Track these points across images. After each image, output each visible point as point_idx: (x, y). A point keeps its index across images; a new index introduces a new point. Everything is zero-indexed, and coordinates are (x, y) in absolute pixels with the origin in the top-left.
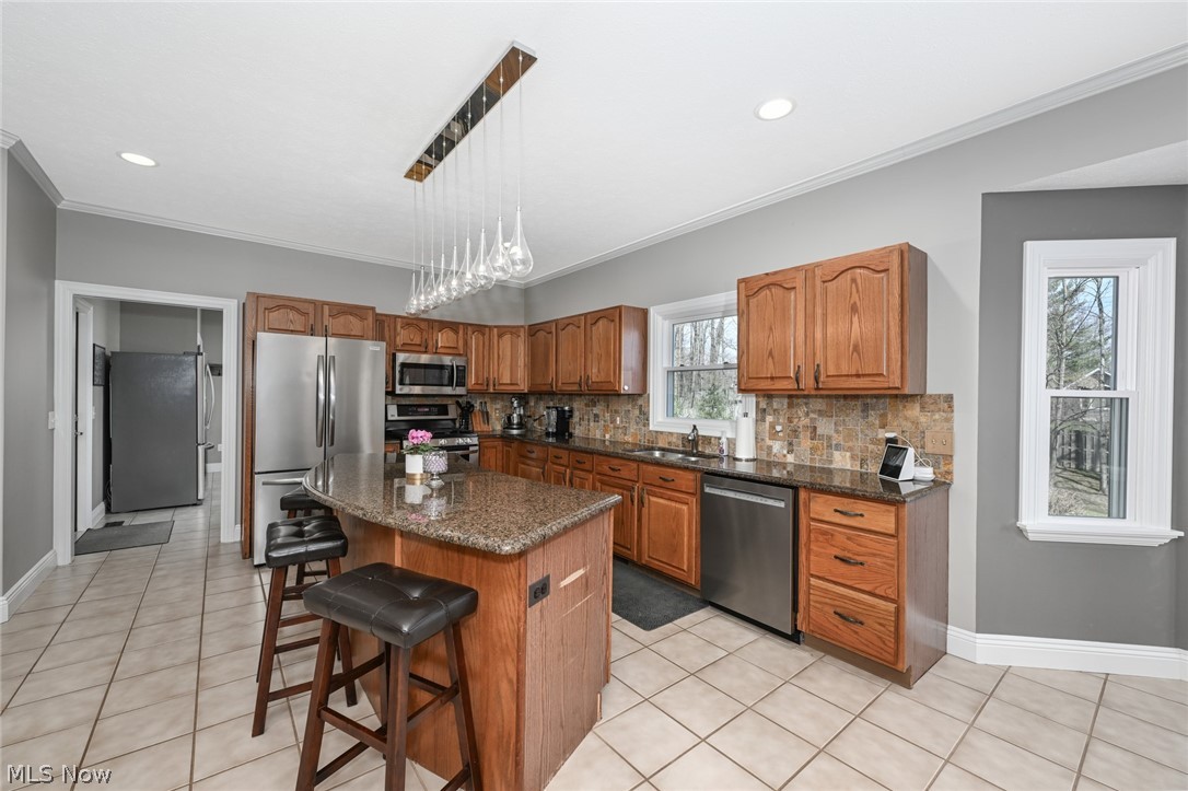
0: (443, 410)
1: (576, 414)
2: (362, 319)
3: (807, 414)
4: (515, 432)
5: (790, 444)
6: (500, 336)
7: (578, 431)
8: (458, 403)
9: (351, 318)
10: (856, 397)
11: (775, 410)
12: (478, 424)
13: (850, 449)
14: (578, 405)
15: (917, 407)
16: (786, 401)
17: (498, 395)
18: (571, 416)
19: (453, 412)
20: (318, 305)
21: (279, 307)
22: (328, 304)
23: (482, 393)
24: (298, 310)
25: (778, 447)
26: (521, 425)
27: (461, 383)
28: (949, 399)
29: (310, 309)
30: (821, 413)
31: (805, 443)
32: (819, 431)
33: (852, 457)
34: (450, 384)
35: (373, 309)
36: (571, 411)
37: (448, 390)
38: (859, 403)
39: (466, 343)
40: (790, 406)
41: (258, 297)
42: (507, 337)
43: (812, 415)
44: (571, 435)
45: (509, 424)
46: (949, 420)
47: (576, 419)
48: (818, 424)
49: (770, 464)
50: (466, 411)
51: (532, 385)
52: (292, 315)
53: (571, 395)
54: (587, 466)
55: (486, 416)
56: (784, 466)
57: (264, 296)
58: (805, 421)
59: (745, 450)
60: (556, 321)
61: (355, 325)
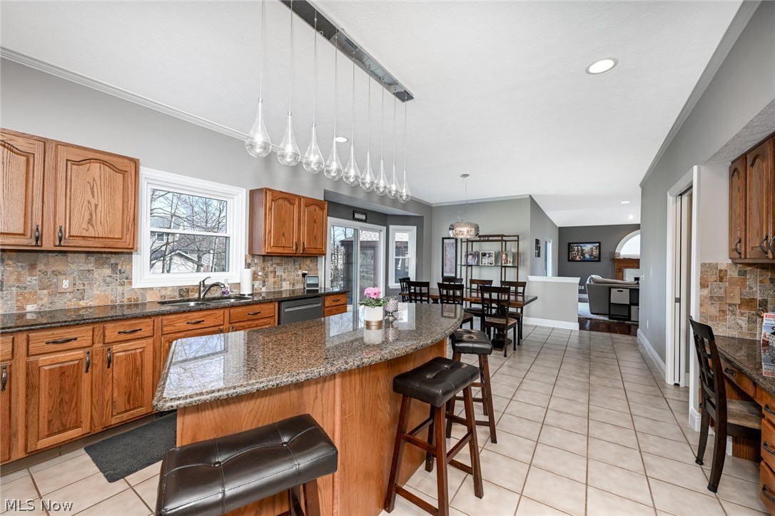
3: (272, 265)
5: (264, 282)
10: (291, 257)
11: (256, 264)
13: (289, 280)
15: (309, 260)
16: (261, 259)
31: (271, 280)
32: (277, 274)
33: (290, 284)
38: (292, 259)
40: (264, 261)
43: (274, 266)
46: (317, 265)
48: (277, 270)
56: (260, 294)
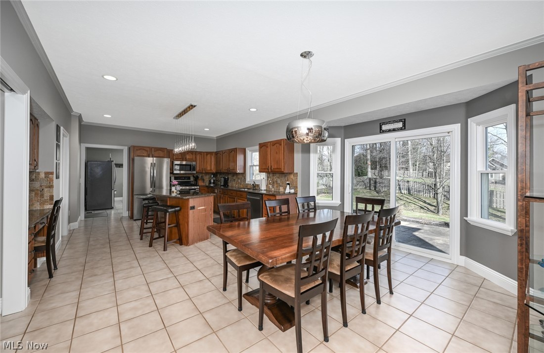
0: (189, 178)
1: (230, 179)
2: (163, 152)
3: (276, 178)
4: (212, 185)
5: (273, 186)
6: (207, 155)
7: (230, 184)
8: (194, 176)
9: (160, 152)
11: (270, 177)
12: (200, 183)
14: (230, 176)
15: (292, 175)
16: (272, 174)
17: (207, 173)
18: (228, 180)
19: (192, 179)
20: (151, 148)
21: (140, 149)
22: (154, 148)
23: (202, 173)
24: (145, 150)
25: (271, 186)
26: (214, 183)
27: (194, 170)
28: (297, 173)
29: (148, 149)
30: (278, 178)
31: (275, 185)
32: (278, 182)
34: (190, 170)
35: (166, 149)
36: (228, 178)
37: (190, 172)
39: (196, 158)
40: (273, 176)
41: (134, 147)
42: (209, 155)
44: (228, 186)
45: (210, 183)
46: (297, 178)
47: (229, 181)
48: (278, 180)
49: (269, 191)
50: (196, 178)
51: (217, 170)
52: (144, 151)
53: (228, 173)
54: (226, 193)
55: (203, 180)
57: (136, 146)
58: (275, 180)
59: (263, 187)
60: (222, 151)
61: (161, 154)
